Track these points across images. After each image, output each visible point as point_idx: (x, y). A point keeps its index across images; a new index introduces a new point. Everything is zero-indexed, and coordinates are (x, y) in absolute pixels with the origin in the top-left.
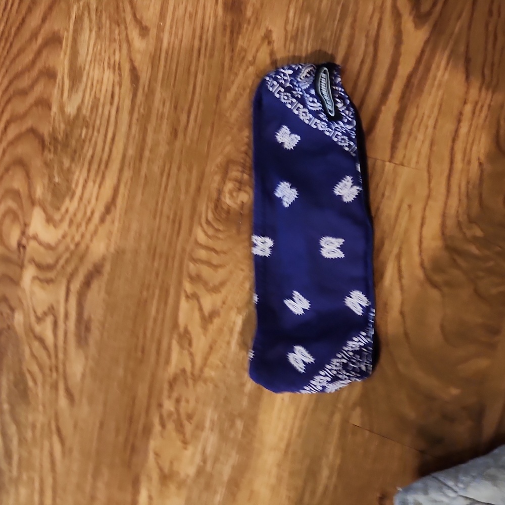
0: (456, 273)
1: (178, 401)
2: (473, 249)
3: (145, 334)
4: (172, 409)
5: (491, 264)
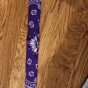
0: (70, 35)
1: (17, 63)
2: (73, 30)
3: (11, 50)
4: (16, 64)
5: (77, 33)
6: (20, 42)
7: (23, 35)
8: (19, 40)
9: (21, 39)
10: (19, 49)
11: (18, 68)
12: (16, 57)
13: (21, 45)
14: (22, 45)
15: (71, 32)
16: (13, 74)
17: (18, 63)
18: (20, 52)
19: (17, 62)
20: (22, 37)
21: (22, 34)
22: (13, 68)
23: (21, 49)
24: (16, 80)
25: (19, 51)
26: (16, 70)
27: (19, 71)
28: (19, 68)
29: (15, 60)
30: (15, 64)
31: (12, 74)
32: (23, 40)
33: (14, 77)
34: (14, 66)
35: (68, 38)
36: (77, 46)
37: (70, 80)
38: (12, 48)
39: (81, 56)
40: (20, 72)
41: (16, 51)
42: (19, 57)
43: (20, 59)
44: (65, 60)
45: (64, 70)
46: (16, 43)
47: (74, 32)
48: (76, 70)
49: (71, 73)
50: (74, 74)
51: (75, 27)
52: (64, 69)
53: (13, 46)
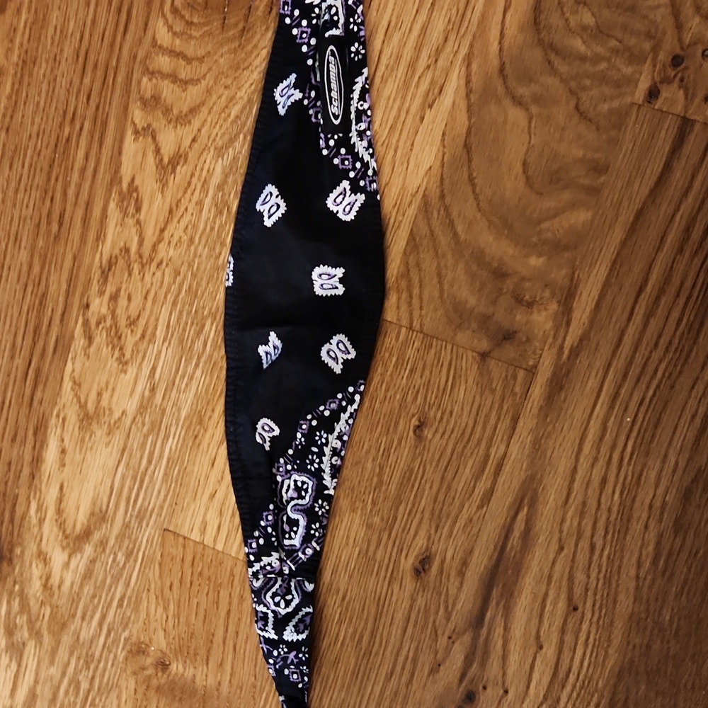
6: (149, 132)
7: (174, 77)
8: (138, 116)
9: (153, 103)
10: (133, 188)
11: (116, 339)
12: (107, 248)
13: (151, 159)
14: (157, 151)
15: (557, 61)
16: (77, 384)
17: (123, 302)
18: (138, 209)
19: (110, 289)
20: (168, 91)
21: (164, 62)
22: (79, 342)
23: (148, 184)
24: (100, 433)
25: (131, 198)
26: (106, 351)
27: (123, 363)
28: (130, 340)
29: (96, 276)
30: (99, 306)
31: (67, 384)
32: (167, 111)
33: (83, 406)
34: (86, 323)
35: (534, 109)
36: (599, 169)
37: (527, 423)
38: (75, 176)
39: (624, 243)
40: (132, 370)
41: (112, 205)
42: (134, 248)
43: (136, 267)
44: (500, 274)
45: (484, 356)
46: (108, 141)
47: (583, 59)
48: (575, 352)
49: (532, 372)
50: (558, 384)
51: (588, 19)
52: (484, 345)
53: (87, 158)
